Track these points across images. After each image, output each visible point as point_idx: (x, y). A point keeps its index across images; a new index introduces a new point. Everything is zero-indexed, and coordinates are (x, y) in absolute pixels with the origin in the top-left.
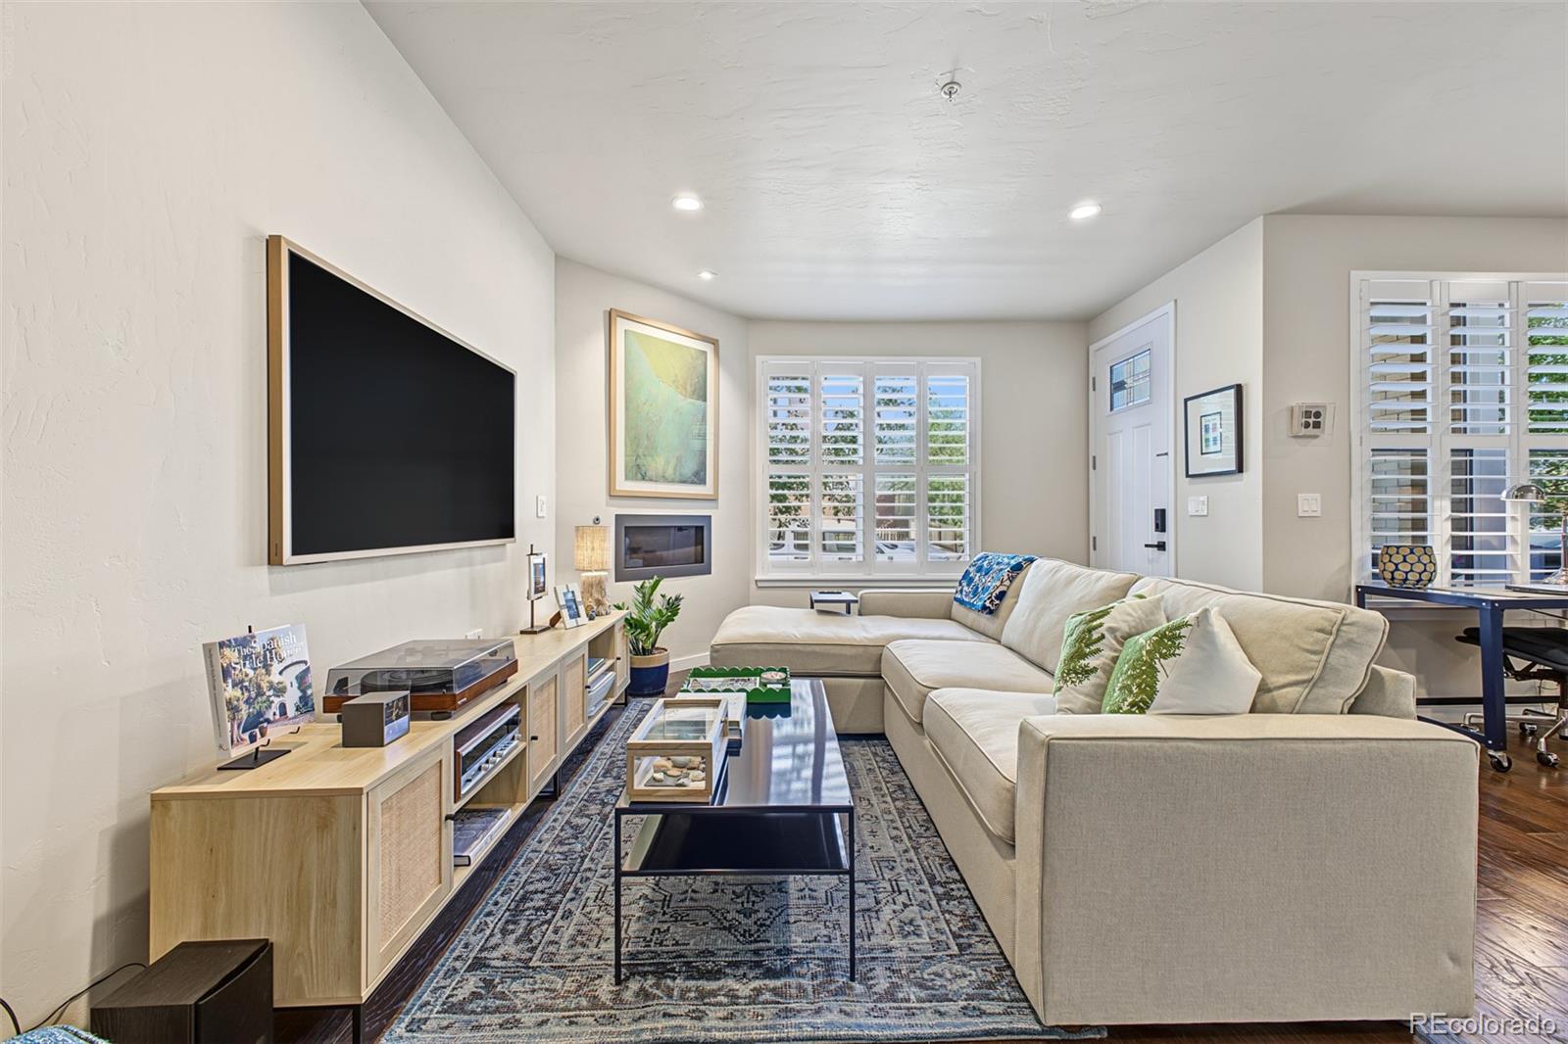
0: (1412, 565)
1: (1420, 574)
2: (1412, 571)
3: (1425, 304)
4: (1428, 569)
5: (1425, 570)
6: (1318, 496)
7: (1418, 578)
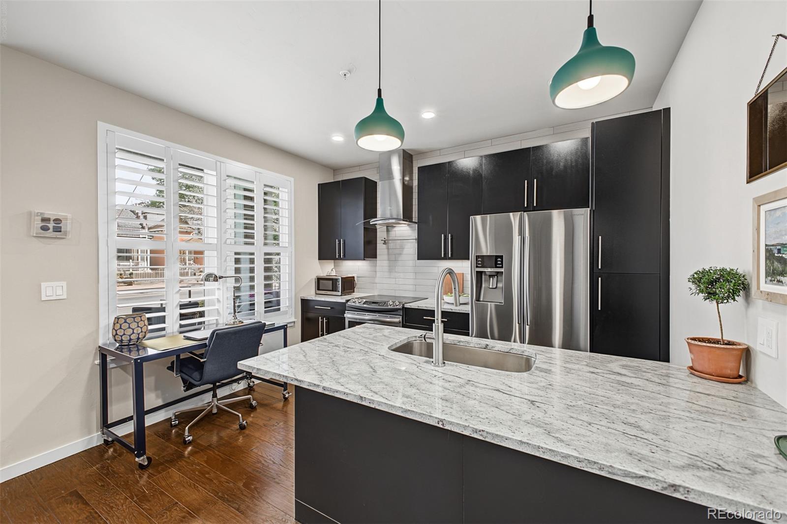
0: (124, 330)
1: (130, 336)
2: (124, 334)
3: (163, 160)
4: (135, 332)
5: (133, 333)
6: (64, 284)
7: (129, 339)
